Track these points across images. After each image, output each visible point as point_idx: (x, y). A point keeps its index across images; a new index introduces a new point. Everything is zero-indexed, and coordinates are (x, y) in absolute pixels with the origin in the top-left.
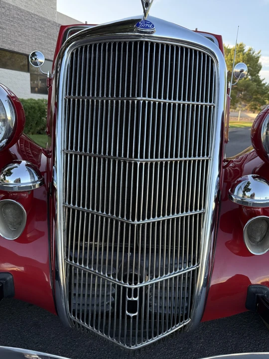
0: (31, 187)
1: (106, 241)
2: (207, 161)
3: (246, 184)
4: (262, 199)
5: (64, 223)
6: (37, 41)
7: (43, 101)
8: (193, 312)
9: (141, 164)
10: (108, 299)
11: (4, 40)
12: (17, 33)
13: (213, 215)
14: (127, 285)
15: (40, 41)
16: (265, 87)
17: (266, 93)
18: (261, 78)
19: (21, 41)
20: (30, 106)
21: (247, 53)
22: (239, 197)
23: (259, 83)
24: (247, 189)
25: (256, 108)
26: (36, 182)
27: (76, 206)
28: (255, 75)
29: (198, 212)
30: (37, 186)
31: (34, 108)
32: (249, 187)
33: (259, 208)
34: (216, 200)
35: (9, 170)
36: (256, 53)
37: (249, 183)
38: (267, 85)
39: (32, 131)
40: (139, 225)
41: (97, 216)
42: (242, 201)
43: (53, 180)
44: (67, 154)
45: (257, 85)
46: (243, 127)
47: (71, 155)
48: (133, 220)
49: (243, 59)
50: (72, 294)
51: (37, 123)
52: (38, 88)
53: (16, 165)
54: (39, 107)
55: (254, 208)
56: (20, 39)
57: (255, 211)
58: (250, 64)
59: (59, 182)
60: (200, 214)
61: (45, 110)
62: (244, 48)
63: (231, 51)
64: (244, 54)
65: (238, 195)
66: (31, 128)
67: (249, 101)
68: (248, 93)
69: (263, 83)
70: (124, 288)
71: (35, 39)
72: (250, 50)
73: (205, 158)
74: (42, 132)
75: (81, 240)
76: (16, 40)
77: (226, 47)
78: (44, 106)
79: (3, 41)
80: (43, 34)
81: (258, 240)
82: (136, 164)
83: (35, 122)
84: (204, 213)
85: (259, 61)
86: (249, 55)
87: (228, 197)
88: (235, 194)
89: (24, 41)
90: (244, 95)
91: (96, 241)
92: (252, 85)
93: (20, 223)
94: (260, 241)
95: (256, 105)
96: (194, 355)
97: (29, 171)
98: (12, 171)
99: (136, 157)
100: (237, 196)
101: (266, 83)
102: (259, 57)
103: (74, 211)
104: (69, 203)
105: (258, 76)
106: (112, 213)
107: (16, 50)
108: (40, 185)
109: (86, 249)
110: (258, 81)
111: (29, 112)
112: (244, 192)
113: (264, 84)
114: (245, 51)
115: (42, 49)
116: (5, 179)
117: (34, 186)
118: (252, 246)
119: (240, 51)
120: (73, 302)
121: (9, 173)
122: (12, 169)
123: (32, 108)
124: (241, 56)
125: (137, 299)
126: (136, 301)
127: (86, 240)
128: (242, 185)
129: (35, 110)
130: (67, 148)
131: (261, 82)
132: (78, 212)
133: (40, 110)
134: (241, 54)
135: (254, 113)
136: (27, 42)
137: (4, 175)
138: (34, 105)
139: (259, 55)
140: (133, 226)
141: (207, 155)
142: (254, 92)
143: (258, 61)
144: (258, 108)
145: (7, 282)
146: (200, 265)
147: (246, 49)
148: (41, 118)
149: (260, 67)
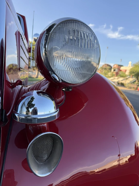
3: (30, 99)
22: (23, 115)
24: (30, 105)
32: (33, 103)
33: (44, 124)
37: (33, 99)
42: (27, 119)
55: (39, 124)
57: (40, 127)
65: (21, 112)
81: (45, 158)
88: (18, 112)
94: (47, 159)
112: (27, 108)
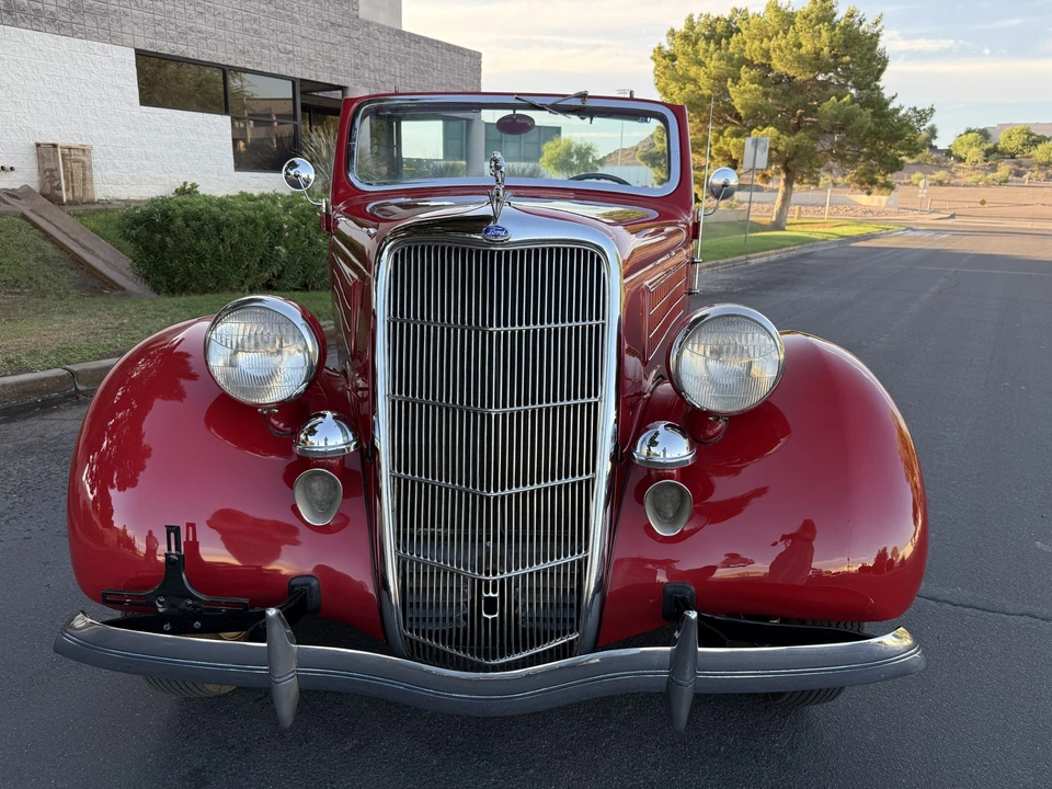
0: (344, 450)
1: (452, 527)
2: (596, 404)
3: (653, 434)
4: (673, 456)
5: (393, 500)
6: (247, 25)
7: (273, 198)
8: (582, 622)
9: (497, 416)
10: (458, 610)
11: (158, 29)
12: (192, 8)
13: (607, 482)
14: (483, 577)
15: (255, 26)
16: (899, 120)
17: (900, 137)
18: (887, 94)
19: (204, 28)
20: (242, 217)
21: (842, 23)
22: (644, 456)
23: (881, 109)
24: (653, 443)
25: (873, 182)
26: (350, 443)
27: (410, 474)
28: (868, 86)
29: (584, 477)
30: (352, 450)
31: (253, 221)
32: (657, 440)
34: (613, 458)
35: (312, 427)
36: (869, 21)
37: (657, 434)
38: (903, 112)
39: (250, 281)
40: (496, 498)
41: (440, 488)
42: (647, 461)
43: (373, 437)
44: (394, 402)
45: (874, 114)
46: (835, 238)
47: (400, 403)
48: (489, 491)
49: (832, 41)
50: (408, 605)
51: (261, 261)
52: (245, 141)
53: (320, 419)
54: (265, 218)
56: (200, 24)
58: (852, 56)
59: (383, 440)
60: (588, 481)
61: (281, 227)
62: (835, 9)
63: (797, 20)
64: (833, 28)
65: (641, 451)
66: (246, 276)
67: (853, 162)
68: (848, 139)
69: (891, 106)
70: (480, 581)
71: (242, 21)
72: (851, 16)
73: (593, 399)
74: (275, 283)
75: (419, 526)
76: (191, 29)
77: (783, 7)
78: (278, 214)
79: (156, 33)
80: (263, 7)
81: (671, 515)
82: (490, 416)
83: (258, 259)
84: (593, 479)
85: (881, 45)
86: (847, 28)
87: (630, 455)
88: (638, 451)
89: (213, 30)
90: (840, 145)
91: (439, 527)
92: (861, 115)
93: (331, 503)
94: (674, 516)
95: (873, 172)
96: (611, 727)
97: (340, 425)
98: (316, 428)
99: (490, 406)
100: (639, 455)
101: (902, 108)
102: (878, 35)
103: (406, 481)
104: (399, 471)
105: (877, 88)
106: (460, 483)
107: (192, 54)
108: (356, 446)
109: (426, 537)
110: (877, 105)
111: (241, 234)
112: (649, 446)
113: (897, 111)
114: (837, 18)
115: (263, 46)
116: (307, 439)
117: (348, 449)
118: (660, 523)
119: (820, 20)
120: (409, 615)
121: (312, 432)
122: (315, 425)
123: (249, 221)
124: (825, 34)
125: (497, 595)
126: (496, 598)
127: (426, 526)
128: (647, 436)
129: (257, 225)
130: (394, 392)
131: (887, 104)
132: (413, 483)
133: (268, 226)
134: (823, 27)
135: (869, 194)
136: (221, 32)
137: (306, 435)
138: (251, 213)
139: (879, 27)
140: (488, 498)
141: (596, 395)
142: (866, 136)
143: (876, 44)
144: (881, 180)
145: (311, 590)
146: (589, 554)
147: (841, 14)
148: (272, 247)
149: (884, 62)
